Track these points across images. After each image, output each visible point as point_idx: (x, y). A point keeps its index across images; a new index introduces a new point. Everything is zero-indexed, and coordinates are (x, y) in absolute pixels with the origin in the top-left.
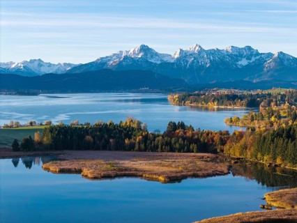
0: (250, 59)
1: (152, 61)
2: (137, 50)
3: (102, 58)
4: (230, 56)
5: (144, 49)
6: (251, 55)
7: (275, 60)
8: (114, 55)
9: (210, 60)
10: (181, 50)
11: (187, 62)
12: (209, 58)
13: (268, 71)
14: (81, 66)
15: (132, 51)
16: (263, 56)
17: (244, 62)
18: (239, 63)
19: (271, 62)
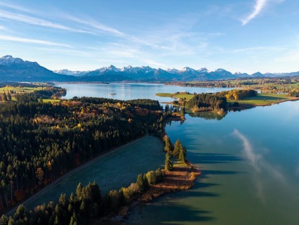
1: (115, 71)
2: (109, 67)
4: (143, 69)
5: (112, 66)
6: (149, 69)
10: (124, 67)
14: (90, 72)
17: (147, 72)
19: (157, 72)
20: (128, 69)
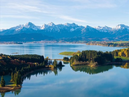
0: (75, 29)
1: (34, 29)
2: (27, 24)
3: (12, 28)
4: (67, 27)
5: (30, 24)
6: (75, 27)
7: (86, 29)
8: (17, 26)
9: (60, 29)
10: (45, 24)
11: (50, 30)
12: (59, 28)
13: (83, 34)
15: (25, 25)
16: (80, 27)
17: (72, 30)
18: (71, 30)
19: (84, 30)
20: (50, 27)
